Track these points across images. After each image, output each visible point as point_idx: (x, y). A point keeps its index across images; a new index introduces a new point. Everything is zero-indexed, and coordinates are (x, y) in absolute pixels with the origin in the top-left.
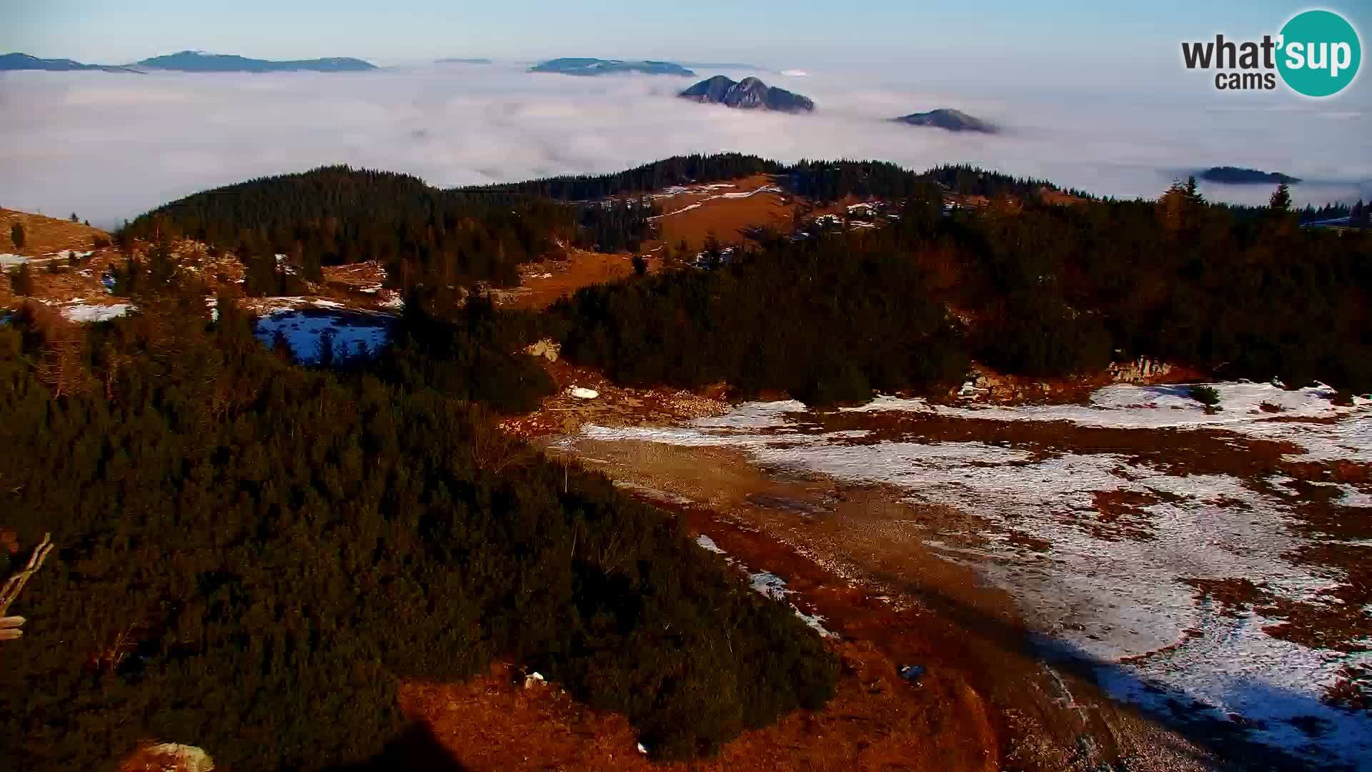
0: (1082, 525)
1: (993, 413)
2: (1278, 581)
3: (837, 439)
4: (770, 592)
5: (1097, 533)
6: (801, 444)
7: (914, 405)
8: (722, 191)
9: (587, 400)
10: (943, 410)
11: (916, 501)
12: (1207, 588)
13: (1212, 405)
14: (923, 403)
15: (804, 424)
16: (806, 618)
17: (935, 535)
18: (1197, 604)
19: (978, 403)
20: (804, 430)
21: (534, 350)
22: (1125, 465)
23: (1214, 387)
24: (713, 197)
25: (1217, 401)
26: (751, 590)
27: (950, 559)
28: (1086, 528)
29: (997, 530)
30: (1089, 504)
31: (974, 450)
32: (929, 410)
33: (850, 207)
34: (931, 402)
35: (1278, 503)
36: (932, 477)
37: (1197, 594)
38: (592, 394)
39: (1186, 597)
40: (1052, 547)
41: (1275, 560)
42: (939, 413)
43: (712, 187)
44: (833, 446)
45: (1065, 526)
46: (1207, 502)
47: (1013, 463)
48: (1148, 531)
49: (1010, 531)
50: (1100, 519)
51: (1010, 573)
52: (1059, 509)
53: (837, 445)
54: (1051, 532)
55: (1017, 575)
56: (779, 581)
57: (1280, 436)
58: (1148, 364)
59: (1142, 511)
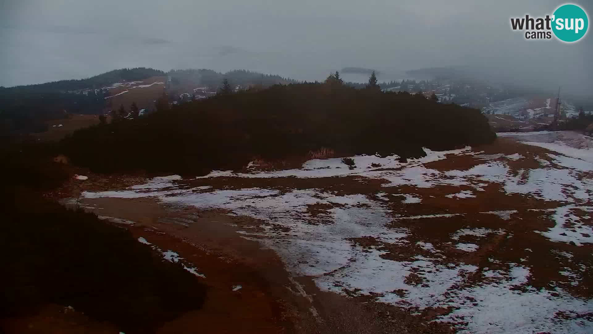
0: (303, 219)
1: (263, 175)
2: (384, 236)
3: (196, 191)
4: (173, 260)
5: (310, 223)
6: (180, 194)
7: (228, 173)
8: (137, 84)
9: (83, 181)
10: (241, 175)
11: (231, 214)
12: (356, 241)
13: (352, 166)
14: (231, 172)
15: (181, 185)
16: (188, 269)
17: (241, 228)
18: (353, 248)
19: (255, 171)
20: (181, 188)
21: (57, 160)
22: (319, 193)
23: (352, 158)
24: (134, 87)
25: (354, 164)
26: (164, 259)
27: (249, 239)
28: (305, 221)
29: (268, 224)
30: (305, 210)
31: (255, 191)
32: (235, 175)
33: (195, 90)
34: (235, 172)
35: (381, 204)
36: (239, 204)
37: (352, 244)
38: (85, 178)
39: (347, 246)
40: (291, 230)
41: (382, 227)
42: (239, 176)
43: (133, 83)
44: (194, 194)
45: (296, 220)
46: (353, 206)
47: (271, 195)
48: (331, 219)
49: (274, 224)
50: (310, 216)
51: (275, 242)
52: (293, 213)
53: (196, 193)
54: (290, 224)
55: (277, 242)
56: (176, 254)
57: (380, 177)
58: (325, 149)
59: (327, 212)
